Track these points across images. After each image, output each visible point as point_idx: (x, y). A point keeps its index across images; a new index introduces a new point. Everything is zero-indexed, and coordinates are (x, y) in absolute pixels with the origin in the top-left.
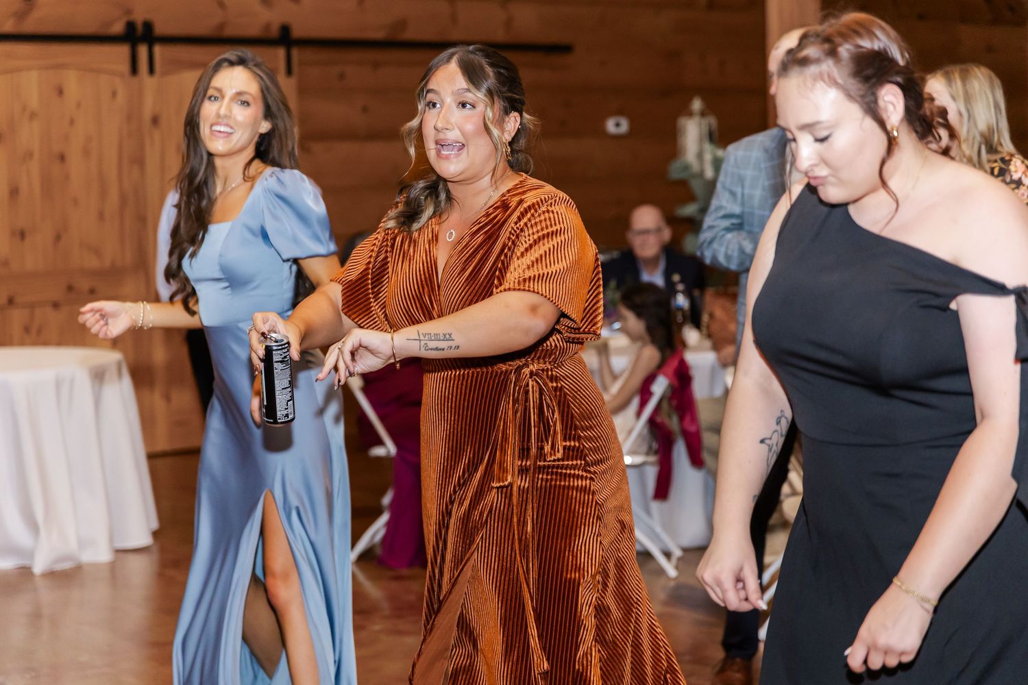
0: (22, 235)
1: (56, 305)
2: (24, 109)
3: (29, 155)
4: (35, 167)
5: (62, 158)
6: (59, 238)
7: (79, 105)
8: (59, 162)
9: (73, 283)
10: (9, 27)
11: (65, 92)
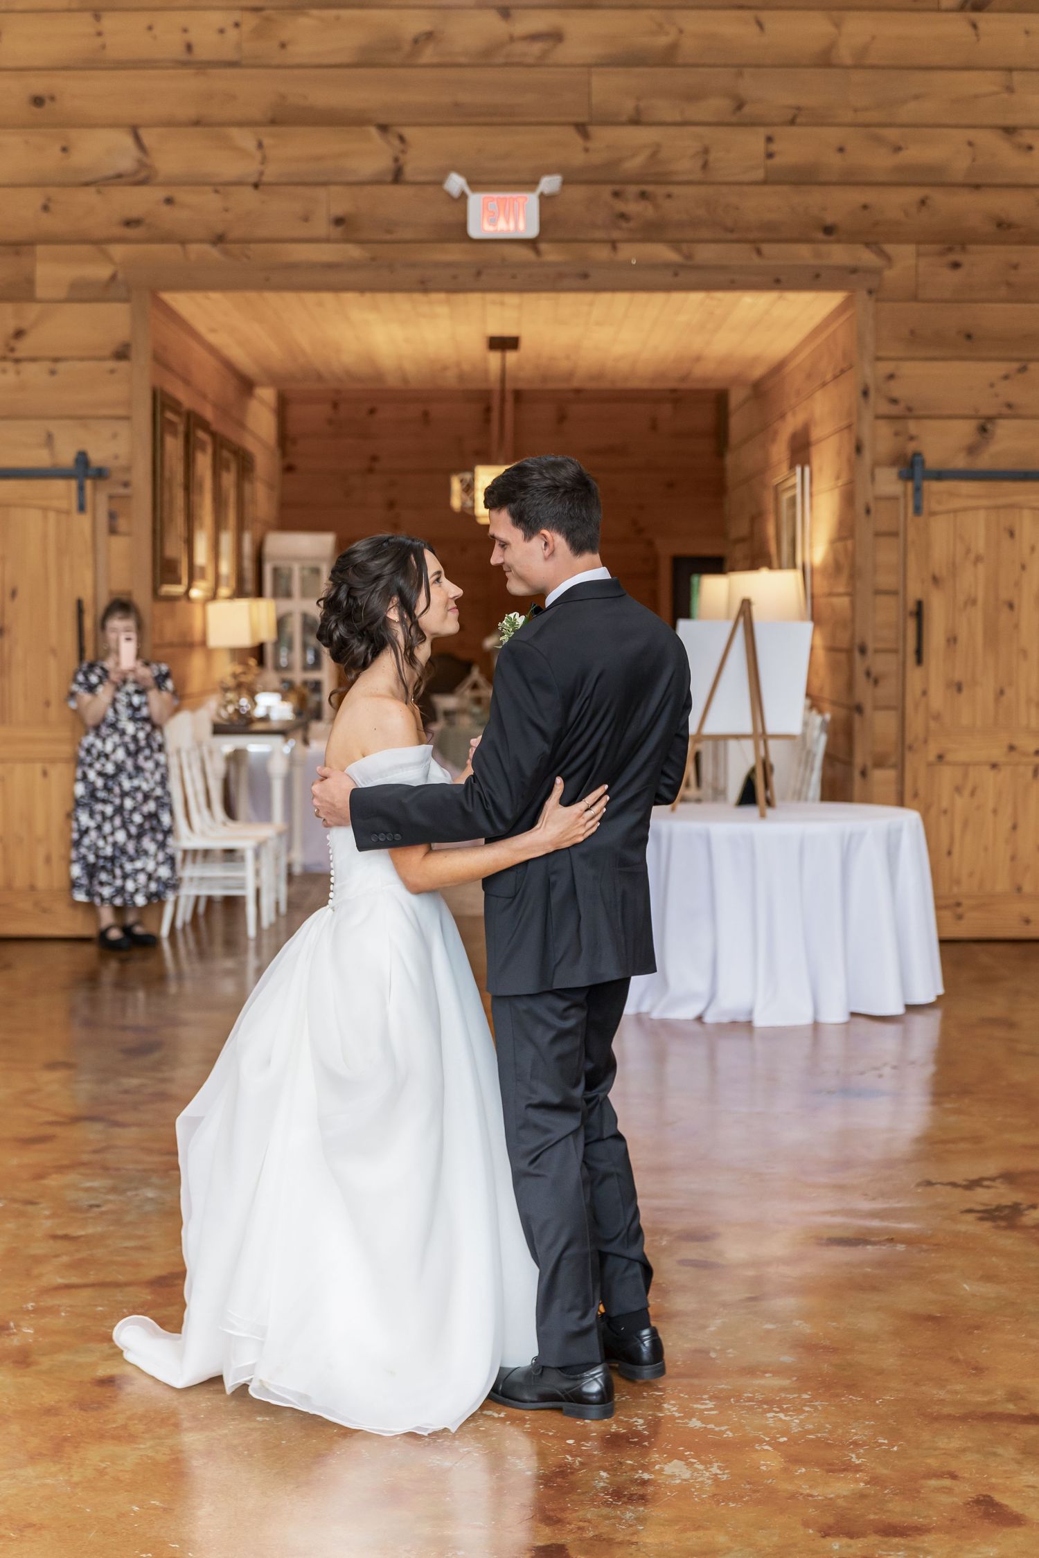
0: (959, 688)
1: (994, 766)
2: (968, 551)
3: (973, 602)
4: (977, 614)
5: (1011, 606)
6: (1002, 692)
7: (1033, 549)
8: (1005, 609)
9: (1016, 743)
10: (960, 462)
11: (1017, 533)
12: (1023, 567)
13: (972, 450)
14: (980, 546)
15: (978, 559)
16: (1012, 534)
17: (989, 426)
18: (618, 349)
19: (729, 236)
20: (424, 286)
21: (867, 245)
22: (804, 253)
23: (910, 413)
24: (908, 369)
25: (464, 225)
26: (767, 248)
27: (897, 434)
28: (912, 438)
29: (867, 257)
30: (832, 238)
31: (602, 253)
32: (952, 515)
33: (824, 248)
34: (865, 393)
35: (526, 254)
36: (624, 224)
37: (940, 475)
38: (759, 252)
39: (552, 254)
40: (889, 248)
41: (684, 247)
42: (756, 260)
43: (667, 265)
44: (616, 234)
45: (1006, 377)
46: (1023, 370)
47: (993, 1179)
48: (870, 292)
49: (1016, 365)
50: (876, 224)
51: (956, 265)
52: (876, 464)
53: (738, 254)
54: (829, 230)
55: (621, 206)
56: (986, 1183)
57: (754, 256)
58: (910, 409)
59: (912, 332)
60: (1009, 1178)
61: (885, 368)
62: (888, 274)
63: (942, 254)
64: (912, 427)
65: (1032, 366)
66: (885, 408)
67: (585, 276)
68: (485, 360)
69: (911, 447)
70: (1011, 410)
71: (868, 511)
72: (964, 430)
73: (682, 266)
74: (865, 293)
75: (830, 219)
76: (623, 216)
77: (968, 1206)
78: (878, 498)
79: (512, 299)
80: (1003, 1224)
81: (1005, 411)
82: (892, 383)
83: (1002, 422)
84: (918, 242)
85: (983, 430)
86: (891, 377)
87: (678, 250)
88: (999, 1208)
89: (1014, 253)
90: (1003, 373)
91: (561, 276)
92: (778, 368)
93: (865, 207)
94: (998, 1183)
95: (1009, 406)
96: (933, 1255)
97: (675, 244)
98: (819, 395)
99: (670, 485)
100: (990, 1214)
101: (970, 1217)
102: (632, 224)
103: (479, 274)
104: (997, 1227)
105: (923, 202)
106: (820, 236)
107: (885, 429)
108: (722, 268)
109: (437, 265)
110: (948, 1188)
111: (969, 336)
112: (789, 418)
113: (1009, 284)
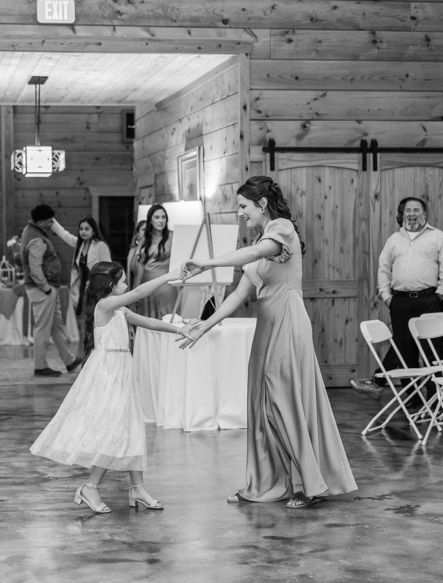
1: (312, 300)
2: (298, 189)
3: (301, 215)
4: (303, 222)
5: (320, 217)
6: (316, 262)
7: (330, 188)
8: (317, 218)
9: (323, 287)
10: (293, 144)
11: (322, 180)
12: (326, 198)
13: (299, 137)
14: (304, 187)
15: (303, 193)
16: (320, 181)
17: (307, 125)
18: (97, 84)
19: (174, 24)
20: (13, 48)
21: (245, 29)
22: (212, 34)
23: (267, 118)
24: (266, 94)
25: (35, 16)
26: (193, 30)
27: (261, 129)
28: (268, 131)
29: (246, 37)
30: (228, 26)
31: (107, 32)
32: (289, 170)
33: (223, 31)
34: (245, 108)
35: (68, 32)
36: (119, 17)
37: (283, 150)
38: (189, 33)
39: (81, 31)
40: (255, 31)
41: (151, 29)
42: (188, 37)
43: (142, 39)
44: (116, 22)
45: (316, 99)
46: (324, 95)
47: (389, 495)
48: (247, 54)
49: (321, 93)
50: (249, 18)
51: (290, 41)
52: (251, 144)
53: (180, 34)
54: (225, 22)
55: (117, 7)
56: (387, 497)
57: (187, 35)
58: (267, 116)
59: (268, 76)
60: (398, 494)
61: (256, 94)
62: (256, 45)
63: (283, 35)
64: (270, 125)
65: (329, 93)
66: (255, 116)
67: (100, 44)
68: (21, 89)
69: (269, 136)
70: (318, 117)
71: (247, 169)
72: (295, 127)
73: (150, 40)
74: (244, 55)
75: (226, 16)
76: (118, 12)
77: (386, 507)
78: (251, 162)
79: (56, 56)
80: (408, 514)
81: (316, 117)
82: (258, 102)
83: (313, 122)
84: (271, 29)
85: (304, 126)
86: (258, 99)
87: (148, 31)
88: (401, 508)
89: (319, 34)
90: (314, 97)
91: (87, 44)
92: (177, 95)
93: (244, 10)
94: (393, 497)
95: (317, 114)
96: (385, 529)
97: (146, 28)
98: (209, 109)
99: (97, 159)
100: (399, 510)
101: (391, 512)
102: (124, 17)
103: (43, 42)
104: (406, 516)
105: (273, 7)
106: (221, 24)
107: (255, 126)
108: (171, 41)
109: (21, 37)
110: (370, 500)
111: (297, 78)
112: (185, 120)
113: (316, 50)
